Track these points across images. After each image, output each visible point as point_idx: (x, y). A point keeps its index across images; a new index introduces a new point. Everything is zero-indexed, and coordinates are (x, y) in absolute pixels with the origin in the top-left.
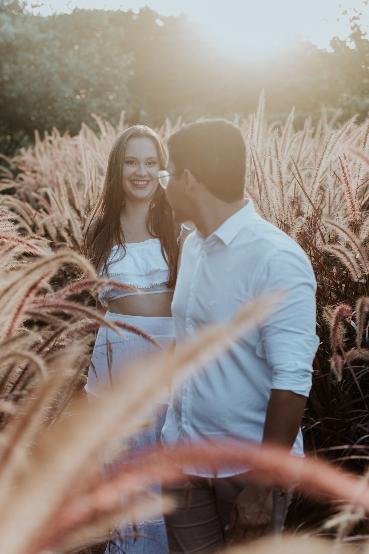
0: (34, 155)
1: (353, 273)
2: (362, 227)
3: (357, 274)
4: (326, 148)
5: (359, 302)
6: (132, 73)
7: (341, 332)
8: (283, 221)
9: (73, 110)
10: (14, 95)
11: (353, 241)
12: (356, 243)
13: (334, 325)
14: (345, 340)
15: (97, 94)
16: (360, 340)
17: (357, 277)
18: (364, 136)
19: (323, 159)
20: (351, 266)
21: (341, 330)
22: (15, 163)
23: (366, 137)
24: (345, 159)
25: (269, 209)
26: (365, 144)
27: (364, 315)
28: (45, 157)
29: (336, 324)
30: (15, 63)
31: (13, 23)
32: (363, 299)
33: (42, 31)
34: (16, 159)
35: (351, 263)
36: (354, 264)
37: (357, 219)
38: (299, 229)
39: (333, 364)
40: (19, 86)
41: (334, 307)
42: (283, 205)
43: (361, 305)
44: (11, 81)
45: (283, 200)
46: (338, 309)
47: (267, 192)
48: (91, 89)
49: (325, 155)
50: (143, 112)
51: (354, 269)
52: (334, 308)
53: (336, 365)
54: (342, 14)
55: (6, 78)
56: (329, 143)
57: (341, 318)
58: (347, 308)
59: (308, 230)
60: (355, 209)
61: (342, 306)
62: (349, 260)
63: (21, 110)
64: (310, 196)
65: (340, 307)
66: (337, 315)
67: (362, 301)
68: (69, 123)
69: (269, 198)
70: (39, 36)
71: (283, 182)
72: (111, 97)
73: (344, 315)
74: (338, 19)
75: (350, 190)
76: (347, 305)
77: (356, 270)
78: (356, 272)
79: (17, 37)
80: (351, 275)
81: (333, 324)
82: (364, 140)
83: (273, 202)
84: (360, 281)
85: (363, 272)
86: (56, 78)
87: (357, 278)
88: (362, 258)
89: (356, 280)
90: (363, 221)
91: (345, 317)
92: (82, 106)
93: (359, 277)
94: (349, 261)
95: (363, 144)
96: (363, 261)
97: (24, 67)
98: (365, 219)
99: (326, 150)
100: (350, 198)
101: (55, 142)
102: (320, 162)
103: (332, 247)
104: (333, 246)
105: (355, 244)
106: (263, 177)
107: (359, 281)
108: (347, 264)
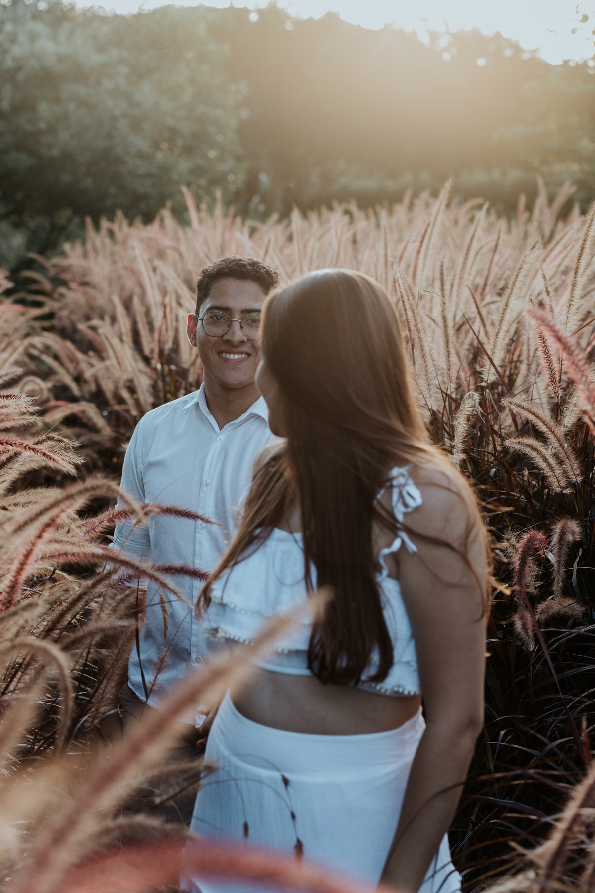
0: (85, 255)
1: (552, 479)
2: (567, 408)
3: (559, 481)
4: (516, 278)
5: (558, 527)
6: (244, 114)
7: (532, 572)
8: (449, 393)
9: (149, 175)
10: (55, 152)
11: (552, 432)
12: (556, 433)
13: (519, 565)
14: (539, 584)
15: (189, 151)
16: (559, 588)
17: (559, 485)
18: (576, 260)
19: (512, 295)
20: (550, 469)
21: (532, 569)
22: (54, 266)
23: (578, 263)
24: (548, 295)
25: (427, 376)
26: (576, 273)
27: (565, 548)
28: (101, 259)
29: (523, 562)
30: (57, 101)
31: (54, 37)
32: (564, 524)
33: (100, 49)
34: (56, 261)
35: (549, 465)
36: (553, 466)
37: (559, 394)
38: (470, 409)
39: (518, 625)
40: (64, 137)
41: (520, 533)
42: (449, 369)
43: (560, 532)
44: (51, 130)
45: (449, 361)
46: (525, 536)
47: (423, 350)
48: (180, 142)
49: (515, 289)
50: (264, 178)
51: (554, 472)
52: (519, 537)
53: (524, 626)
54: (581, 21)
55: (42, 125)
56: (521, 271)
57: (530, 551)
58: (540, 536)
59: (482, 413)
60: (555, 379)
61: (532, 532)
62: (546, 460)
63: (66, 177)
64: (492, 353)
65: (528, 535)
66: (524, 548)
67: (563, 527)
68: (144, 197)
69: (426, 359)
70: (95, 59)
71: (449, 332)
72: (212, 154)
73: (537, 546)
74: (574, 30)
75: (548, 350)
76: (540, 532)
77: (558, 475)
78: (557, 477)
79: (61, 59)
80: (549, 482)
81: (518, 562)
82: (576, 267)
83: (435, 363)
84: (564, 492)
85: (569, 478)
86: (123, 124)
87: (558, 487)
88: (565, 456)
89: (558, 490)
90: (569, 399)
91: (537, 550)
92: (165, 169)
93: (563, 485)
94: (545, 462)
95: (573, 274)
96: (568, 461)
97: (72, 107)
98: (571, 395)
99: (516, 281)
100: (548, 363)
101: (119, 235)
102: (508, 301)
103: (519, 442)
104: (520, 440)
105: (555, 436)
106: (416, 326)
107: (562, 491)
108: (543, 465)
